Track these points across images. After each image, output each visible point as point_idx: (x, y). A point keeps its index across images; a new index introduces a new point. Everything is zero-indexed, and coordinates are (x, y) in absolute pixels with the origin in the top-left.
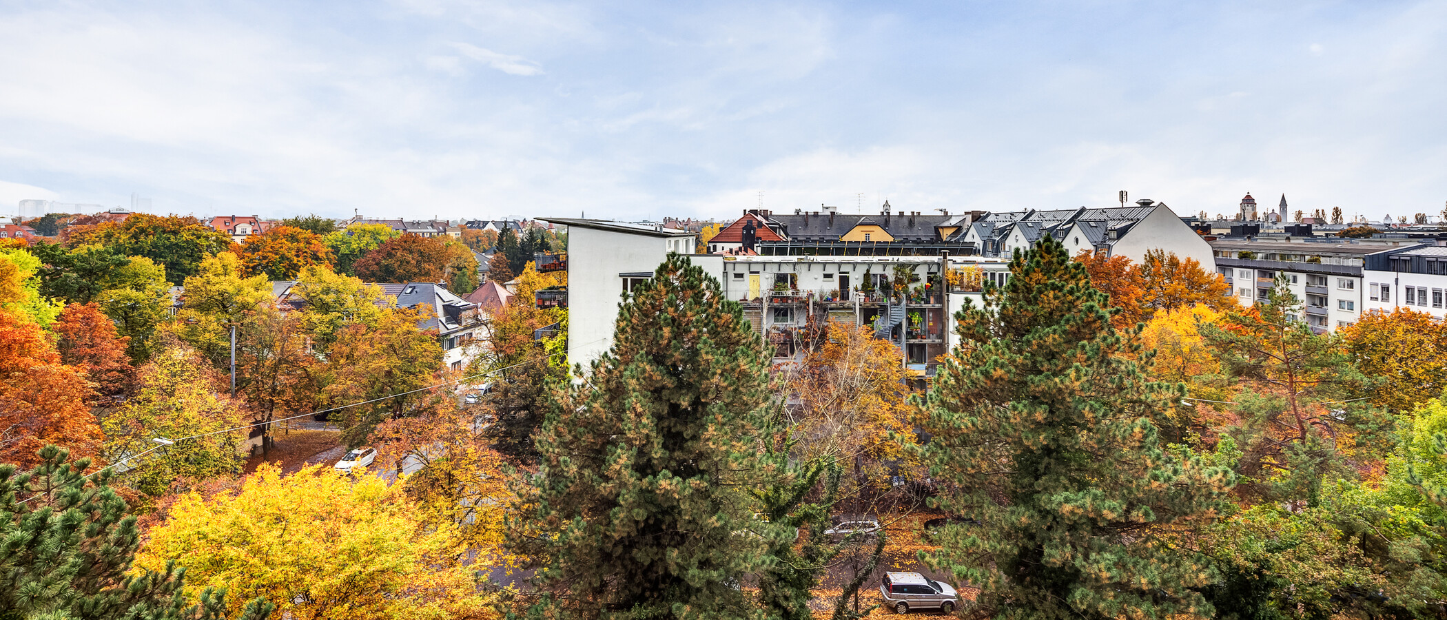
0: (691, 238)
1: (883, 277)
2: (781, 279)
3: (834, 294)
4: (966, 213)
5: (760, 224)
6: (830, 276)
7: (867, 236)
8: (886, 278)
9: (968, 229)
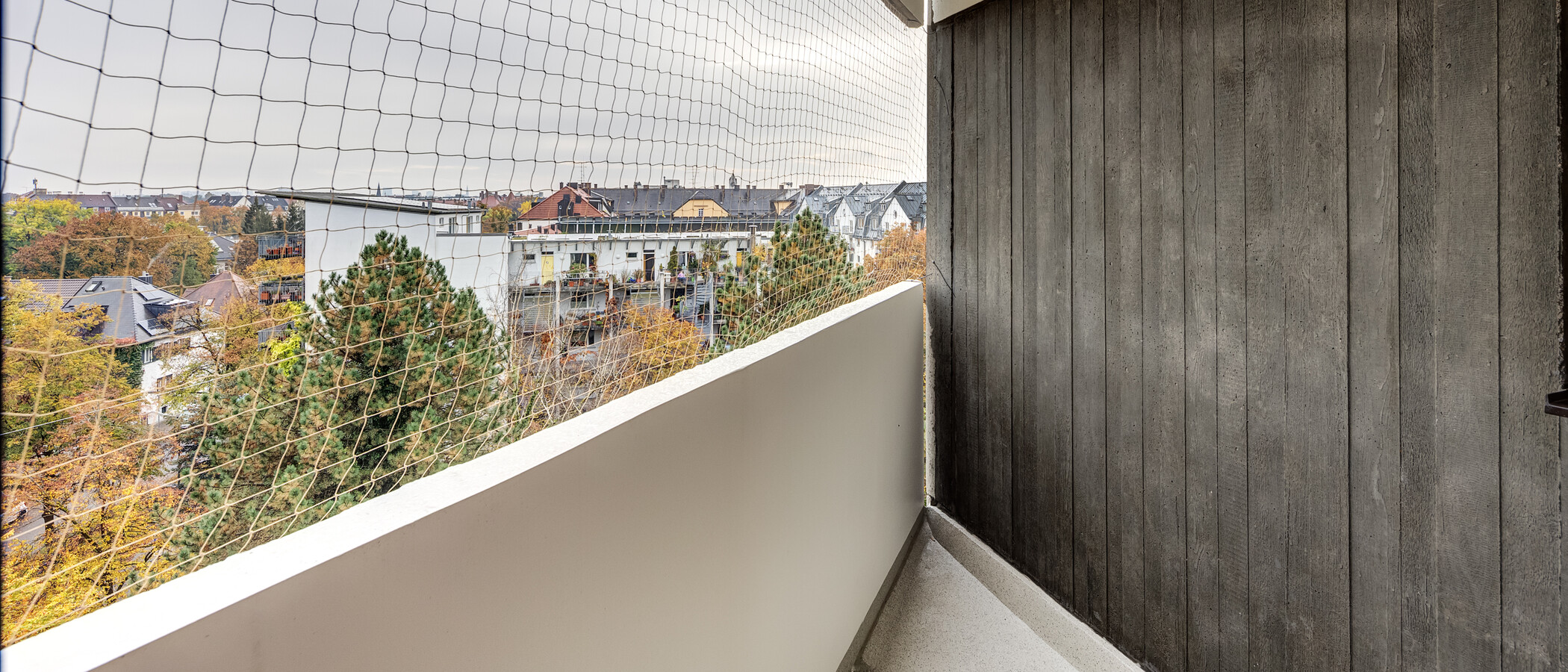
0: (474, 216)
1: (691, 256)
2: (578, 259)
3: (638, 275)
4: (801, 187)
5: (579, 199)
6: (632, 255)
7: (701, 212)
8: (694, 255)
9: (801, 203)
